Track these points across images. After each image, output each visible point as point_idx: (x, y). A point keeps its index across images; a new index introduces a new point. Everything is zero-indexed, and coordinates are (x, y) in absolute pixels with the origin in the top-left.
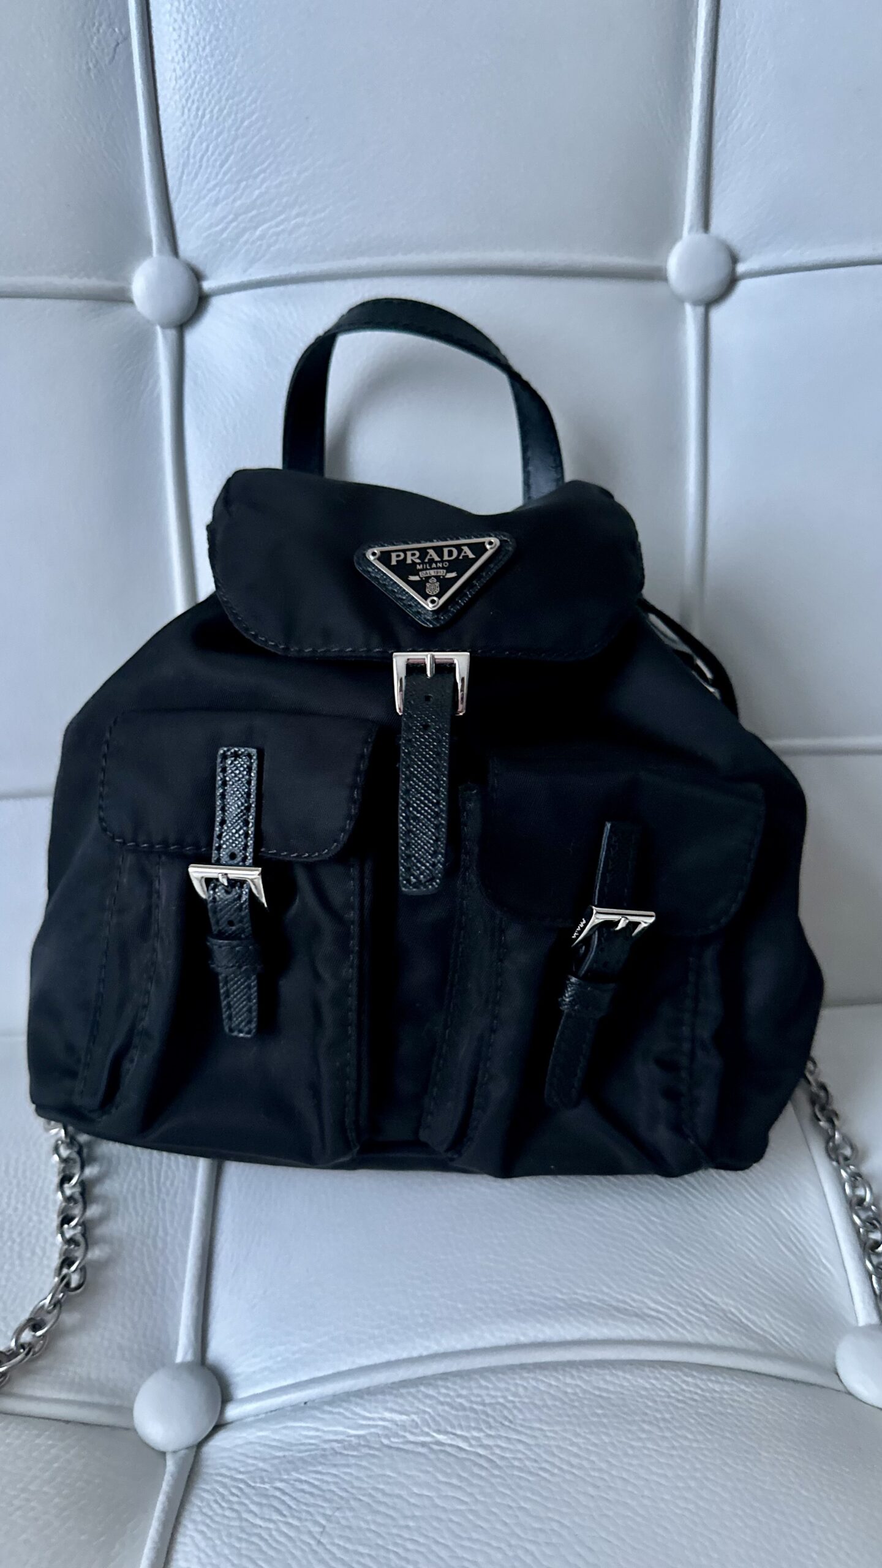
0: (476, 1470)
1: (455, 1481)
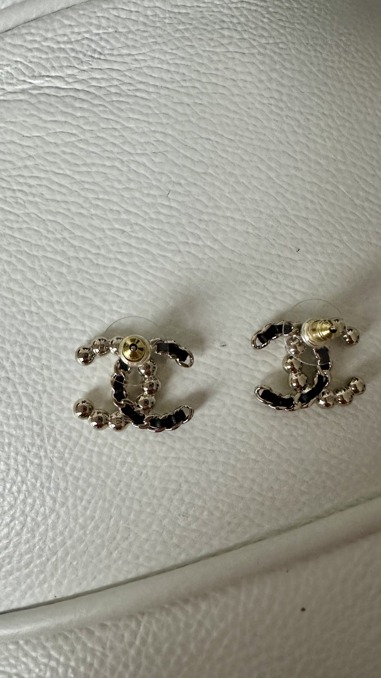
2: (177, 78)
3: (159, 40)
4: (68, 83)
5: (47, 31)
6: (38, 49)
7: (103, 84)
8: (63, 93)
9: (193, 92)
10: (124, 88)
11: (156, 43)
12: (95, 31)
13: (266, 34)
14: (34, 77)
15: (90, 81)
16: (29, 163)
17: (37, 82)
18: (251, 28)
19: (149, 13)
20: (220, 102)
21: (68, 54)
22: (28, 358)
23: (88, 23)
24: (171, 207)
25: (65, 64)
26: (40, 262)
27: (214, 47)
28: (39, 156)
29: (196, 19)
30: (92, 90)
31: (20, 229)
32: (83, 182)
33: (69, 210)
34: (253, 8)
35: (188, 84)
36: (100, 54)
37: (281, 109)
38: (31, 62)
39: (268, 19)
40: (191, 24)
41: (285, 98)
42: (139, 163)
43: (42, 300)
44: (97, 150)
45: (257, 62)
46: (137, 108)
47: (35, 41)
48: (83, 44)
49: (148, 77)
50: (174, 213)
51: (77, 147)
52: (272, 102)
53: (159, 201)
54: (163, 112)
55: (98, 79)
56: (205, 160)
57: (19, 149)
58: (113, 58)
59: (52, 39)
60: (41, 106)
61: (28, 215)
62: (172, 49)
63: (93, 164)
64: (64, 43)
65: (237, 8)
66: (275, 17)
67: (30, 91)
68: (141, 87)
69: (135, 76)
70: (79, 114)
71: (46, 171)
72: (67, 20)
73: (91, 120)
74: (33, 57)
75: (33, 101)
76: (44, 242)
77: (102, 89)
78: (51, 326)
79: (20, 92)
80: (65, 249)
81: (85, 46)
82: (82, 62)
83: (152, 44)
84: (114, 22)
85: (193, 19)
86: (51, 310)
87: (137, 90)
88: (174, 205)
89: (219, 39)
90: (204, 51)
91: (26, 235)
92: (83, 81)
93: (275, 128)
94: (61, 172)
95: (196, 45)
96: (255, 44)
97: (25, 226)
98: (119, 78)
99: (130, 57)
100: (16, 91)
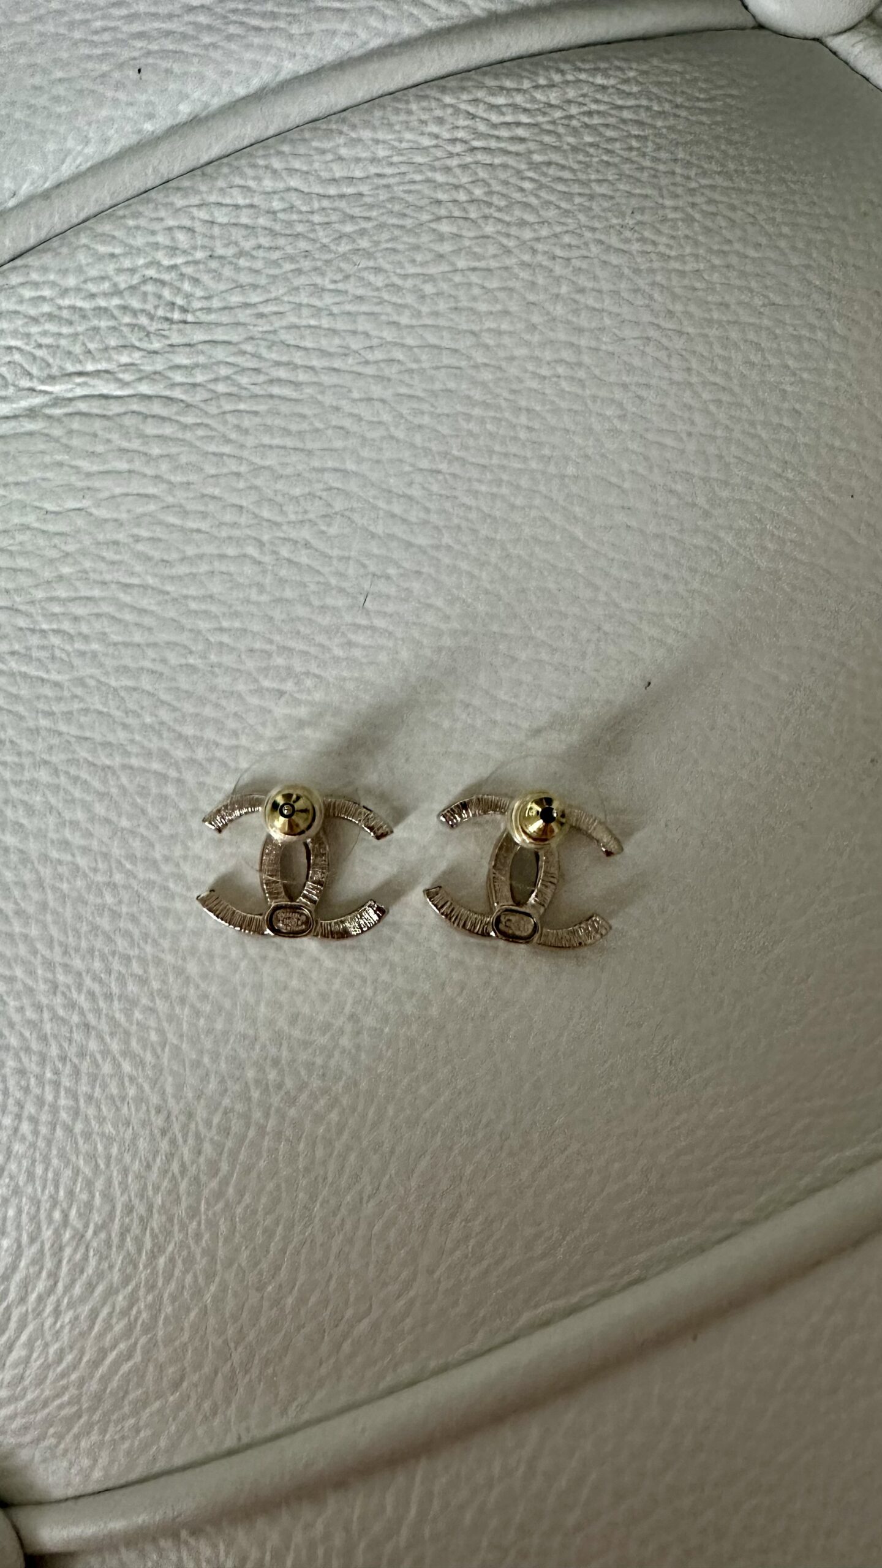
2: (355, 344)
3: (306, 264)
4: (125, 384)
5: (64, 272)
6: (50, 317)
7: (200, 378)
8: (115, 408)
9: (391, 371)
10: (244, 380)
11: (299, 271)
12: (166, 262)
13: (530, 218)
14: (52, 379)
15: (170, 374)
16: (66, 570)
17: (57, 389)
18: (500, 210)
19: (276, 205)
20: (452, 385)
21: (114, 317)
22: (122, 980)
23: (148, 244)
24: (373, 628)
25: (113, 342)
26: (118, 778)
27: (423, 264)
28: (84, 552)
29: (380, 206)
30: (177, 393)
31: (68, 716)
32: (186, 597)
33: (164, 661)
34: (497, 161)
35: (379, 355)
36: (184, 310)
37: (581, 383)
38: (40, 346)
39: (531, 179)
40: (368, 219)
41: (586, 359)
42: (296, 542)
43: (132, 858)
44: (204, 526)
45: (517, 285)
46: (278, 422)
47: (43, 299)
48: (145, 294)
49: (292, 349)
50: (383, 641)
51: (160, 523)
52: (560, 370)
53: (348, 619)
54: (334, 423)
55: (186, 367)
56: (434, 518)
57: (41, 542)
58: (212, 317)
59: (78, 290)
60: (75, 442)
61: (81, 682)
62: (335, 282)
63: (201, 557)
64: (105, 295)
65: (464, 167)
66: (545, 175)
67: (48, 411)
68: (282, 373)
69: (264, 352)
70: (156, 451)
71: (104, 583)
72: (103, 243)
73: (183, 459)
74: (45, 333)
75: (57, 431)
76: (122, 735)
77: (199, 389)
78: (159, 908)
79: (27, 416)
80: (166, 745)
81: (150, 298)
82: (148, 334)
83: (290, 275)
84: (205, 236)
85: (371, 207)
86: (153, 876)
87: (271, 382)
88: (380, 623)
89: (432, 245)
90: (405, 276)
91: (81, 727)
92: (157, 377)
93: (573, 427)
94: (135, 581)
95: (387, 267)
96: (511, 243)
97: (76, 706)
98: (229, 360)
99: (248, 312)
100: (17, 413)
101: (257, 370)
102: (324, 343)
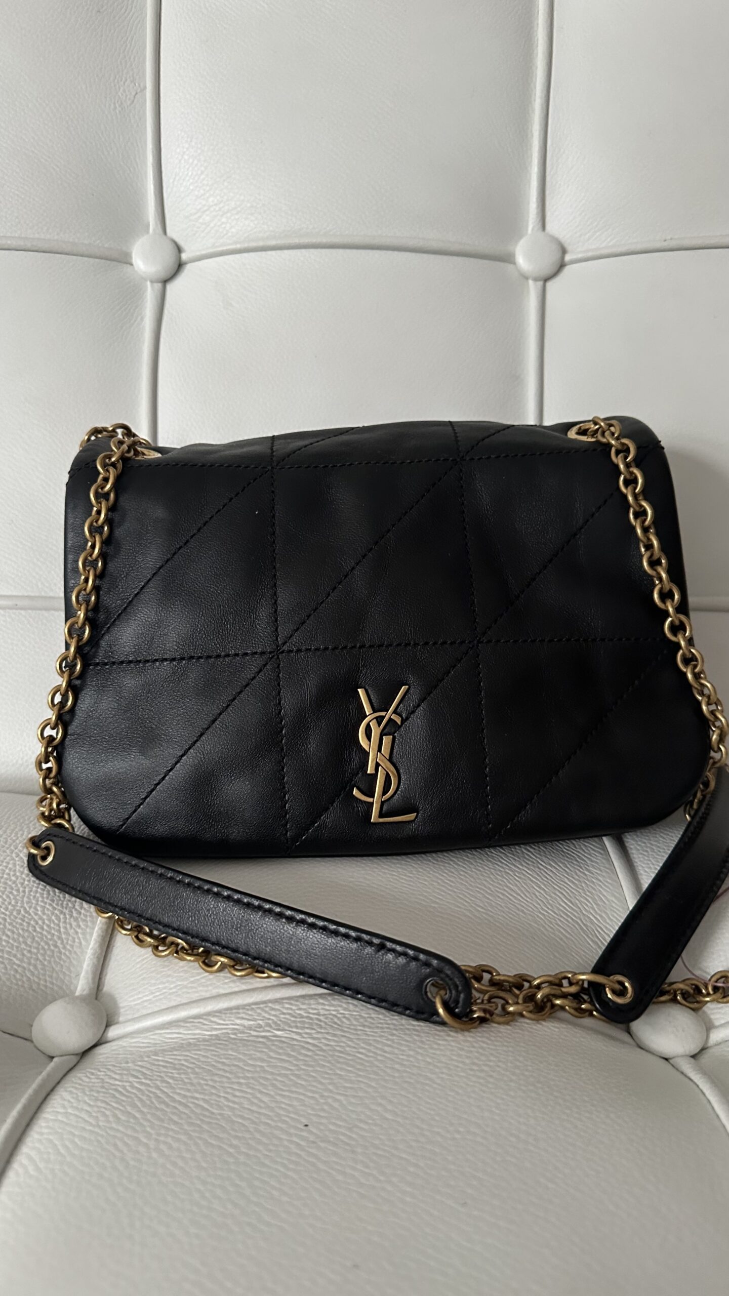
0: (303, 1052)
1: (284, 1057)
101: (354, 1048)
102: (386, 1048)
